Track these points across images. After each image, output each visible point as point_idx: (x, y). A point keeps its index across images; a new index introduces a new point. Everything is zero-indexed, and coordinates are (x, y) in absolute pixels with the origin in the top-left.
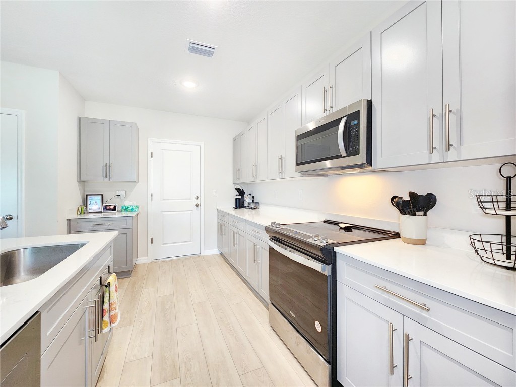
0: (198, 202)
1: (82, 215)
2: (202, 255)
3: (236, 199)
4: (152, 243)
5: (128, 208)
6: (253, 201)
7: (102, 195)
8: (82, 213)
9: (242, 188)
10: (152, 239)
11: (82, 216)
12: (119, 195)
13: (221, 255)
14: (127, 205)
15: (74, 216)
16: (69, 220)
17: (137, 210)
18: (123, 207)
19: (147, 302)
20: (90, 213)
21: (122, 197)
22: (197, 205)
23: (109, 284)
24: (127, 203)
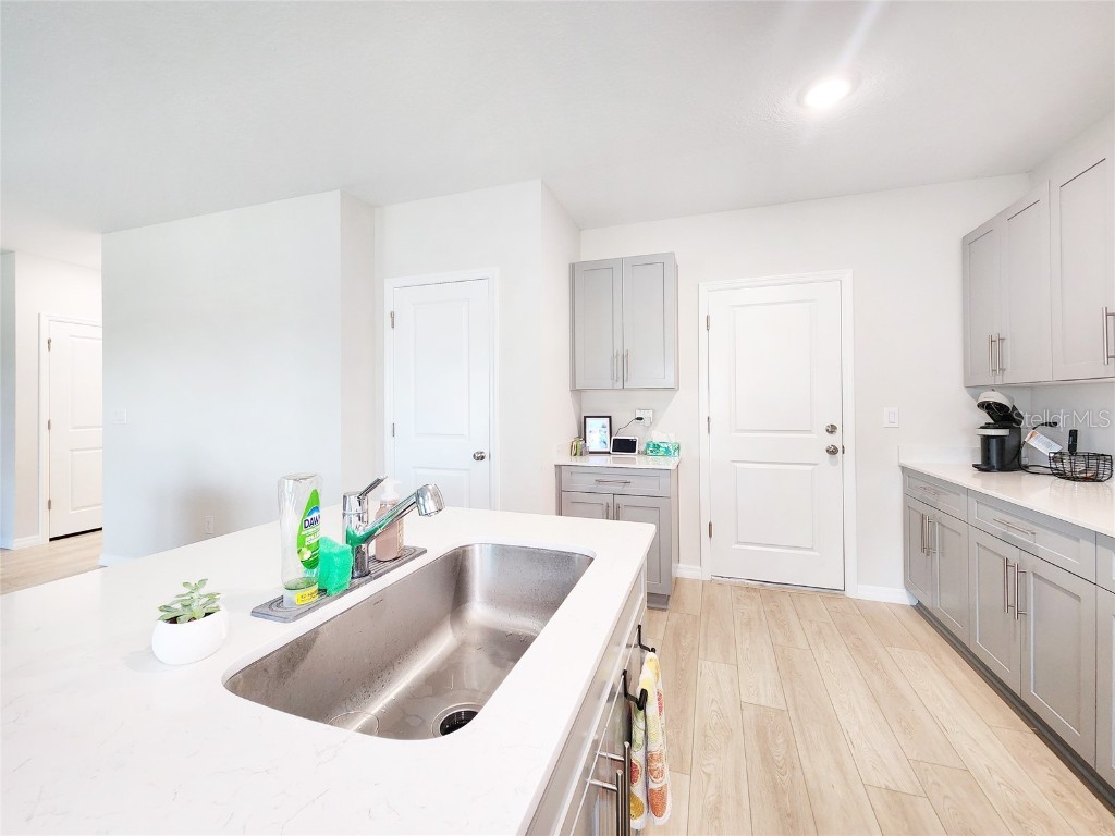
0: (834, 440)
1: (578, 457)
2: (849, 593)
3: (986, 440)
4: (710, 535)
5: (659, 447)
6: (1072, 448)
7: (610, 417)
8: (579, 453)
9: (1012, 400)
10: (710, 525)
11: (578, 461)
12: (641, 419)
13: (920, 608)
14: (656, 441)
15: (566, 459)
16: (558, 467)
17: (676, 454)
18: (648, 445)
19: (714, 707)
20: (591, 453)
21: (646, 422)
22: (832, 451)
23: (644, 693)
24: (657, 436)
